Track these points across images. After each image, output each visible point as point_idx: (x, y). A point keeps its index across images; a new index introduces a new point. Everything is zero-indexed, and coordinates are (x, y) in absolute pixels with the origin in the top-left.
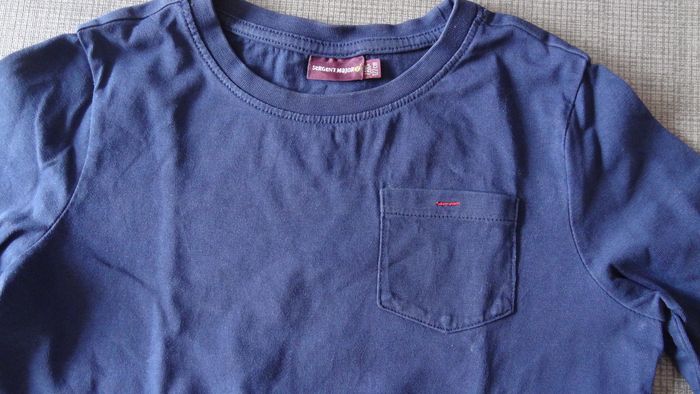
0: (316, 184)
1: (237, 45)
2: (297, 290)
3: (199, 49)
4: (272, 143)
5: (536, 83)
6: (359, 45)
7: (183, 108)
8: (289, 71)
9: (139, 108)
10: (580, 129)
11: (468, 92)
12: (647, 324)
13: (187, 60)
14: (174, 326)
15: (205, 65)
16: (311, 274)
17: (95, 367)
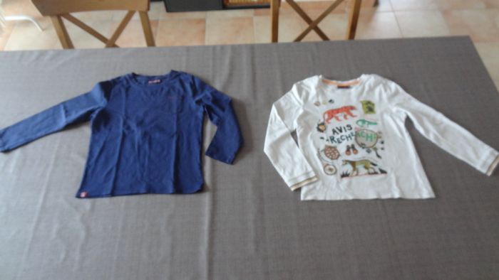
0: (149, 97)
1: (137, 81)
2: (146, 112)
3: (130, 81)
4: (142, 94)
5: (186, 80)
6: (156, 78)
7: (127, 90)
8: (145, 83)
9: (120, 91)
10: (193, 85)
11: (175, 83)
12: (201, 109)
13: (128, 82)
14: (125, 118)
15: (131, 83)
17: (112, 126)
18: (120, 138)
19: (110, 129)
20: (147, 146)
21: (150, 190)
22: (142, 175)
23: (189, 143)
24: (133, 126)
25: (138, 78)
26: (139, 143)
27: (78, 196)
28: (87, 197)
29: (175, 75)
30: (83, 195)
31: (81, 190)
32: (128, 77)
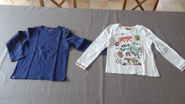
0: (48, 37)
1: (43, 29)
2: (46, 43)
3: (41, 29)
4: (45, 35)
5: (64, 31)
6: (52, 29)
7: (39, 32)
8: (47, 30)
9: (36, 33)
11: (59, 31)
13: (40, 30)
14: (36, 45)
16: (47, 42)
17: (30, 48)
18: (33, 53)
19: (30, 49)
20: (44, 58)
21: (42, 78)
22: (40, 71)
23: (62, 58)
24: (39, 48)
25: (44, 28)
26: (40, 56)
27: (11, 78)
28: (15, 78)
29: (60, 28)
30: (13, 77)
31: (13, 75)
32: (40, 27)
